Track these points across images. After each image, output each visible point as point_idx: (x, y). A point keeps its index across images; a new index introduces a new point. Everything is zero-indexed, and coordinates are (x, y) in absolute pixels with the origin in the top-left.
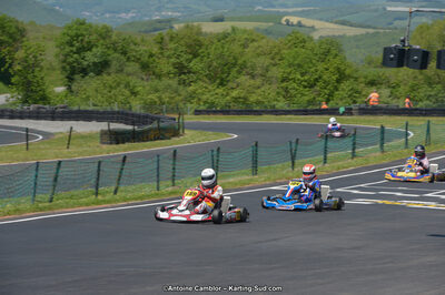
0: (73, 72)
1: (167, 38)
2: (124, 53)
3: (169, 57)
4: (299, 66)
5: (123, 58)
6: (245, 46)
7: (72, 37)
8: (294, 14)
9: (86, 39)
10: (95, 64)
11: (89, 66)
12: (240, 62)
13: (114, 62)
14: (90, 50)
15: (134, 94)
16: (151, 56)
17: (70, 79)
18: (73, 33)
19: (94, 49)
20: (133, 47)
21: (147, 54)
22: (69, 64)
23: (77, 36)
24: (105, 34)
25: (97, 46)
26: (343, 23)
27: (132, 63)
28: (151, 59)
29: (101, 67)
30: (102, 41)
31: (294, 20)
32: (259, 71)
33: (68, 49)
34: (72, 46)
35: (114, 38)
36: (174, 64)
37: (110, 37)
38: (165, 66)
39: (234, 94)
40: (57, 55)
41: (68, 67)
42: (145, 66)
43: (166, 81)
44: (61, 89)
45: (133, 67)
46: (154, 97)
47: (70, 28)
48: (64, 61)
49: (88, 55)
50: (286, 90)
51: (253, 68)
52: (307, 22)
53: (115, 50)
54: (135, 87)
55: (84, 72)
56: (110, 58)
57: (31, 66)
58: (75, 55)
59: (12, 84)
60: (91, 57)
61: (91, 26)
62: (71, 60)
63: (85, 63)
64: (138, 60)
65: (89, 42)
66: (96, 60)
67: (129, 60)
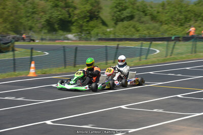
1: (166, 4)
2: (144, 12)
3: (166, 13)
7: (117, 4)
9: (124, 5)
10: (127, 17)
13: (137, 16)
14: (125, 10)
16: (158, 12)
17: (116, 24)
18: (117, 2)
19: (127, 10)
20: (149, 8)
23: (120, 3)
24: (134, 2)
25: (129, 8)
28: (158, 14)
29: (131, 18)
30: (131, 6)
33: (116, 10)
34: (117, 8)
35: (138, 4)
40: (110, 13)
41: (115, 18)
42: (153, 18)
45: (147, 18)
49: (124, 12)
53: (138, 10)
54: (138, 27)
55: (122, 20)
56: (135, 14)
58: (118, 13)
60: (126, 13)
62: (116, 15)
63: (123, 16)
64: (151, 15)
65: (125, 7)
66: (128, 15)
67: (146, 15)
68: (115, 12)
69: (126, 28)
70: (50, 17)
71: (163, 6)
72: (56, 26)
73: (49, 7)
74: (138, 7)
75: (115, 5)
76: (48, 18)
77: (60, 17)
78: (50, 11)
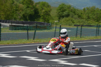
1: (86, 9)
2: (74, 12)
3: (86, 14)
5: (73, 14)
7: (61, 8)
9: (64, 9)
10: (66, 15)
11: (64, 15)
13: (71, 15)
14: (65, 11)
16: (81, 14)
17: (59, 19)
18: (61, 7)
19: (66, 11)
20: (77, 11)
21: (80, 13)
22: (60, 15)
23: (62, 7)
24: (69, 7)
25: (67, 10)
27: (76, 15)
28: (81, 15)
29: (68, 16)
30: (68, 9)
33: (59, 11)
34: (60, 10)
35: (72, 8)
36: (87, 16)
37: (70, 8)
40: (57, 12)
41: (59, 16)
44: (56, 21)
47: (60, 5)
48: (58, 14)
53: (72, 12)
54: (74, 21)
55: (63, 17)
56: (70, 14)
58: (61, 13)
60: (65, 13)
61: (66, 5)
62: (60, 14)
64: (78, 15)
65: (65, 9)
66: (66, 14)
67: (75, 14)
68: (59, 12)
69: (67, 21)
70: (25, 13)
71: (84, 10)
72: (28, 18)
73: (25, 8)
74: (71, 10)
75: (60, 8)
76: (24, 13)
77: (30, 13)
78: (25, 10)
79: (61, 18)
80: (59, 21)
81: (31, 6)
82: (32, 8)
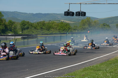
0: (23, 29)
2: (32, 26)
4: (62, 27)
5: (31, 27)
6: (53, 24)
8: (63, 20)
9: (25, 24)
12: (52, 27)
15: (33, 33)
17: (22, 30)
24: (28, 23)
25: (27, 25)
26: (71, 21)
29: (28, 28)
31: (63, 21)
32: (55, 28)
35: (30, 23)
36: (40, 27)
38: (39, 28)
39: (51, 32)
40: (20, 27)
42: (35, 28)
43: (39, 30)
44: (21, 32)
45: (33, 28)
46: (36, 33)
47: (22, 22)
49: (25, 26)
50: (59, 31)
51: (54, 28)
52: (65, 21)
53: (30, 25)
55: (25, 29)
57: (15, 28)
59: (12, 31)
60: (26, 27)
61: (26, 21)
63: (25, 28)
64: (34, 27)
67: (32, 27)
68: (22, 26)
71: (38, 24)
72: (1, 32)
75: (22, 24)
77: (2, 28)
79: (23, 30)
80: (22, 32)
81: (2, 24)
82: (3, 25)
